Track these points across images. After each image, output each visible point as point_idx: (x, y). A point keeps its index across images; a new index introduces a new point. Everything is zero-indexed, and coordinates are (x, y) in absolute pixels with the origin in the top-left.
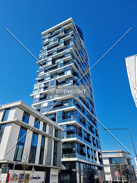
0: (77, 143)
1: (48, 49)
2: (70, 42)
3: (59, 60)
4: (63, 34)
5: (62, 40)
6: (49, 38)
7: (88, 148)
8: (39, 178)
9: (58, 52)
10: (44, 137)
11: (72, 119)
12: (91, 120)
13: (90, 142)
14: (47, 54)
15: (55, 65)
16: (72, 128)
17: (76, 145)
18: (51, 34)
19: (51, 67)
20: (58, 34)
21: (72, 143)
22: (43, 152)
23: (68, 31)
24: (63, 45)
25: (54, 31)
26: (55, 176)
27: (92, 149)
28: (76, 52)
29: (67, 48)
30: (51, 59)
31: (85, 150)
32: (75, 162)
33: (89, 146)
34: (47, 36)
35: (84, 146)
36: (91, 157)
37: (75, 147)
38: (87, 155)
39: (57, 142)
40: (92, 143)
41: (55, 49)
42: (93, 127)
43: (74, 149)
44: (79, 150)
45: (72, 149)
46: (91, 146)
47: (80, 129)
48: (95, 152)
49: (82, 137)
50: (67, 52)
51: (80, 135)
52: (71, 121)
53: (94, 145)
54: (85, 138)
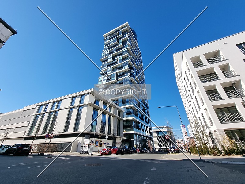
0: (134, 121)
1: (109, 49)
2: (126, 42)
3: (118, 57)
4: (121, 35)
5: (120, 41)
6: (110, 39)
7: (142, 124)
8: (108, 144)
9: (117, 50)
10: (110, 116)
11: (130, 104)
12: (144, 104)
13: (143, 120)
14: (108, 52)
15: (115, 61)
16: (130, 110)
17: (134, 122)
18: (111, 36)
19: (112, 63)
20: (117, 36)
21: (131, 121)
22: (110, 127)
23: (125, 33)
24: (121, 44)
25: (113, 34)
26: (119, 143)
27: (145, 125)
28: (132, 50)
29: (124, 47)
30: (112, 56)
31: (140, 126)
32: (133, 134)
33: (142, 123)
34: (108, 38)
35: (139, 123)
36: (144, 131)
37: (133, 124)
38: (141, 129)
39: (119, 120)
40: (145, 121)
41: (115, 48)
42: (146, 109)
43: (132, 125)
44: (136, 126)
45: (131, 125)
46: (144, 123)
47: (136, 111)
48: (147, 127)
49: (137, 117)
50: (125, 50)
51: (136, 115)
52: (129, 105)
53: (146, 122)
54: (140, 117)
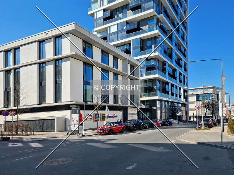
0: (159, 81)
7: (172, 85)
10: (116, 75)
12: (180, 50)
13: (175, 78)
26: (133, 114)
27: (176, 87)
31: (168, 88)
35: (167, 83)
37: (156, 85)
40: (178, 80)
42: (181, 59)
44: (161, 88)
45: (153, 88)
46: (176, 83)
47: (164, 63)
48: (180, 89)
49: (165, 73)
51: (164, 70)
53: (180, 81)
54: (169, 74)
